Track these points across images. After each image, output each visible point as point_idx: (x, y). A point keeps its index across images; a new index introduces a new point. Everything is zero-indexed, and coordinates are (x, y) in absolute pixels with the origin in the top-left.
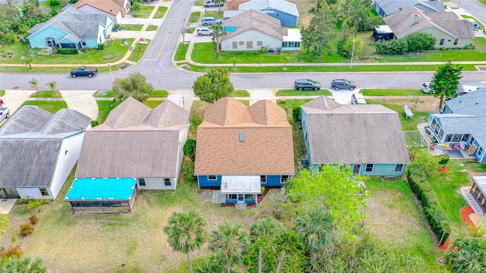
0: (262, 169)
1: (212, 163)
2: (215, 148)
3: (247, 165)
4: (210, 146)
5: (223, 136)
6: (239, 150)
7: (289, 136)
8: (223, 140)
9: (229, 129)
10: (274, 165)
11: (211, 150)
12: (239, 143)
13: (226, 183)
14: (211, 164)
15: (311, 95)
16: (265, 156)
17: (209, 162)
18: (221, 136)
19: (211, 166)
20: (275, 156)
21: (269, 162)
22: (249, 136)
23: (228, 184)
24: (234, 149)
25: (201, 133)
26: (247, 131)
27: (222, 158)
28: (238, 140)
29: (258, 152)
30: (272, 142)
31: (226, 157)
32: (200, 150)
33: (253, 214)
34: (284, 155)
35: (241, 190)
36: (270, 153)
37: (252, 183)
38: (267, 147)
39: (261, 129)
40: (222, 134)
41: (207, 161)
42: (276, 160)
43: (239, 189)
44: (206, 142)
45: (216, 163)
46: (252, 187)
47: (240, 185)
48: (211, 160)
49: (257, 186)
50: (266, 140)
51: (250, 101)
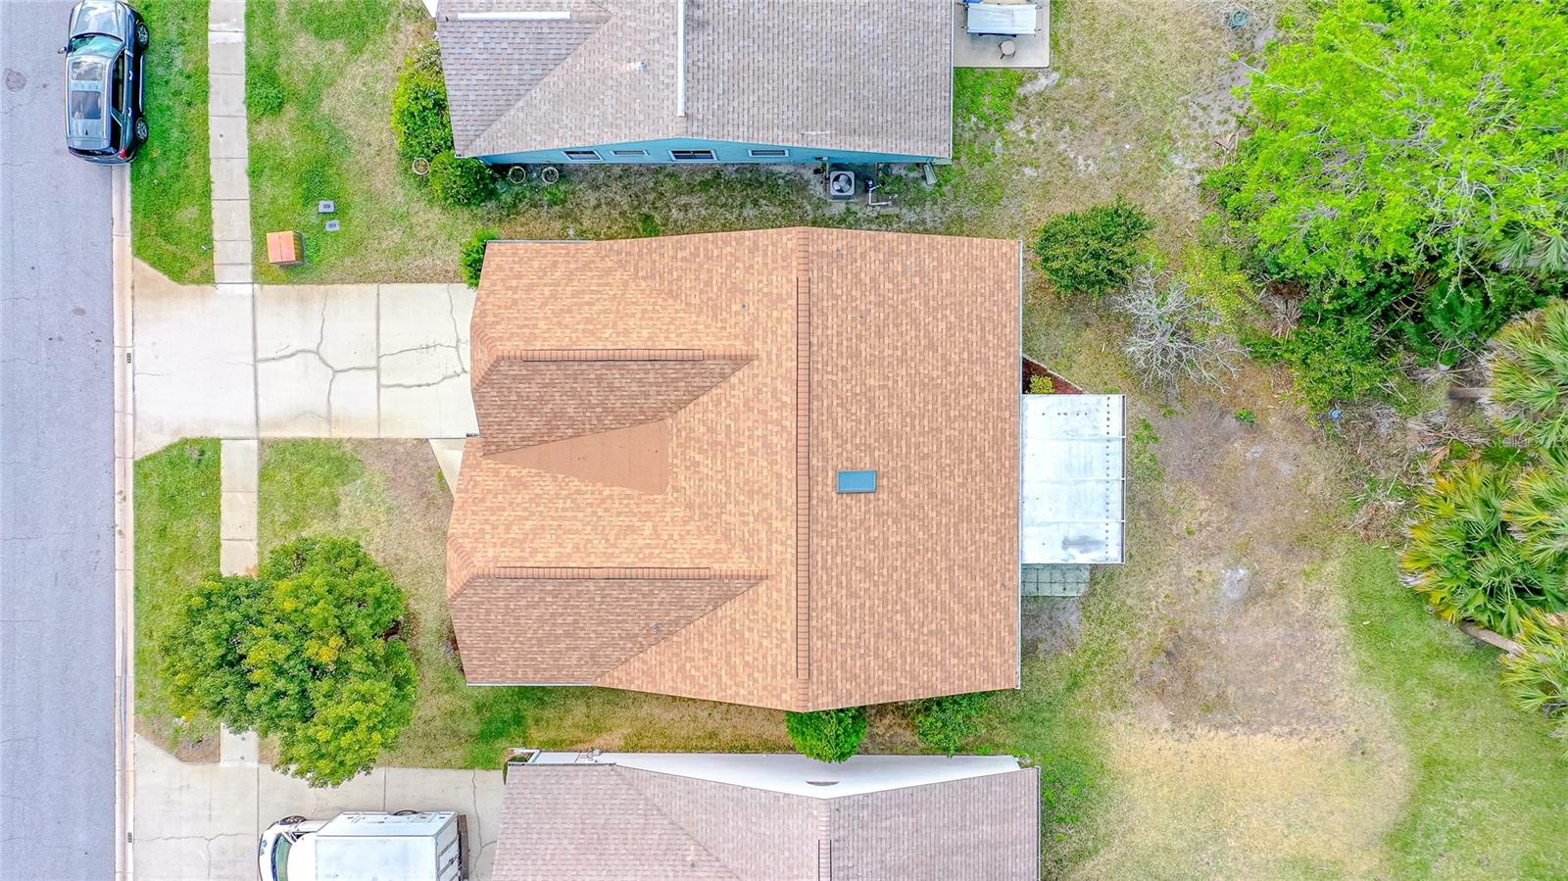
0: (1000, 386)
1: (973, 617)
2: (906, 611)
3: (981, 455)
4: (896, 636)
5: (849, 581)
6: (917, 495)
7: (851, 248)
8: (869, 575)
9: (813, 548)
10: (983, 329)
11: (916, 627)
12: (883, 496)
13: (1066, 543)
14: (975, 617)
15: (199, 77)
16: (944, 369)
17: (969, 627)
18: (849, 587)
19: (982, 616)
20: (942, 325)
21: (970, 354)
22: (849, 446)
23: (1072, 534)
24: (913, 517)
25: (831, 686)
26: (825, 460)
27: (950, 569)
28: (868, 502)
29: (926, 403)
30: (880, 335)
31: (945, 553)
32: (913, 679)
33: (1147, 427)
34: (940, 282)
35: (1105, 478)
36: (932, 346)
37: (1066, 432)
38: (900, 361)
39: (814, 385)
40: (839, 584)
41: (963, 640)
42: (960, 318)
43: (1102, 487)
44: (877, 656)
45: (973, 594)
46: (1091, 431)
47: (1077, 483)
48: (960, 619)
49: (1084, 408)
50: (871, 364)
51: (263, 435)
